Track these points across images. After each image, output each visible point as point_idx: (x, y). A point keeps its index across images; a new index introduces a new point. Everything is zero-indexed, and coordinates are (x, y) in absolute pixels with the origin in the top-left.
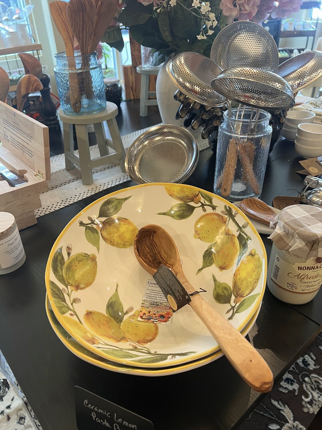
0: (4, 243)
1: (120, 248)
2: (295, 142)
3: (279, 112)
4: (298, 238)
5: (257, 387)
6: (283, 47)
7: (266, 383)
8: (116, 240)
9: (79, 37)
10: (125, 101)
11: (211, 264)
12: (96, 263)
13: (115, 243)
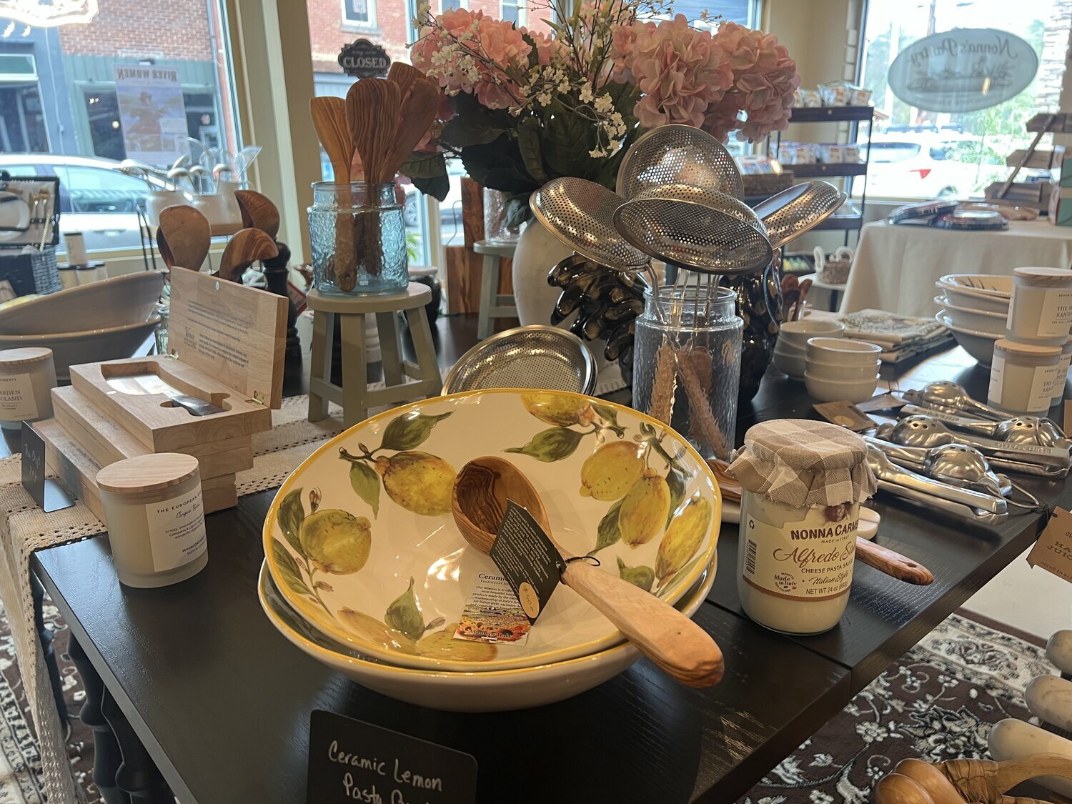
0: (170, 509)
1: (422, 514)
2: (805, 374)
3: (764, 311)
4: (784, 466)
5: (688, 671)
6: (796, 250)
7: (706, 663)
8: (415, 498)
9: (365, 150)
10: (446, 316)
11: (614, 540)
12: (369, 535)
13: (411, 503)
